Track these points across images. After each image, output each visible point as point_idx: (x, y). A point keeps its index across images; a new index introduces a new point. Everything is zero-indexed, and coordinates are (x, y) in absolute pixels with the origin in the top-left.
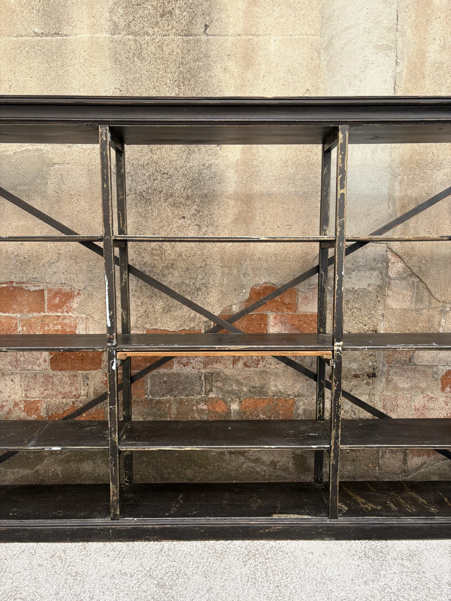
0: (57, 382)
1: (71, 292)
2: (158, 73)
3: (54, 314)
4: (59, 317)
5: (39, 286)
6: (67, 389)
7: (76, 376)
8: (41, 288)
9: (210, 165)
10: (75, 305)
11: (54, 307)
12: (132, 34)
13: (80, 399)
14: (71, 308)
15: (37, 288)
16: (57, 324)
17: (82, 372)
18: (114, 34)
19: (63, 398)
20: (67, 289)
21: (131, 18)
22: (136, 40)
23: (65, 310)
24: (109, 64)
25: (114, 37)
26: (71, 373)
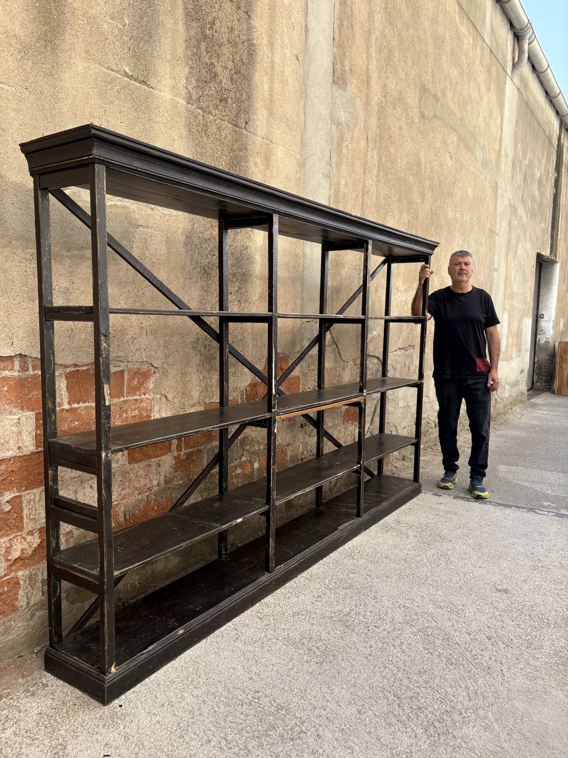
0: (134, 478)
1: (148, 371)
2: (217, 153)
3: (133, 398)
4: (136, 400)
5: (119, 366)
6: (143, 482)
7: (150, 465)
8: (121, 368)
9: (247, 247)
10: (151, 386)
11: (133, 390)
12: (201, 109)
13: (153, 491)
14: (147, 389)
15: (118, 369)
16: (134, 410)
17: (155, 459)
18: (189, 104)
19: (138, 495)
20: (145, 367)
21: (201, 93)
22: (204, 117)
23: (143, 391)
24: (184, 133)
25: (189, 106)
26: (146, 463)
